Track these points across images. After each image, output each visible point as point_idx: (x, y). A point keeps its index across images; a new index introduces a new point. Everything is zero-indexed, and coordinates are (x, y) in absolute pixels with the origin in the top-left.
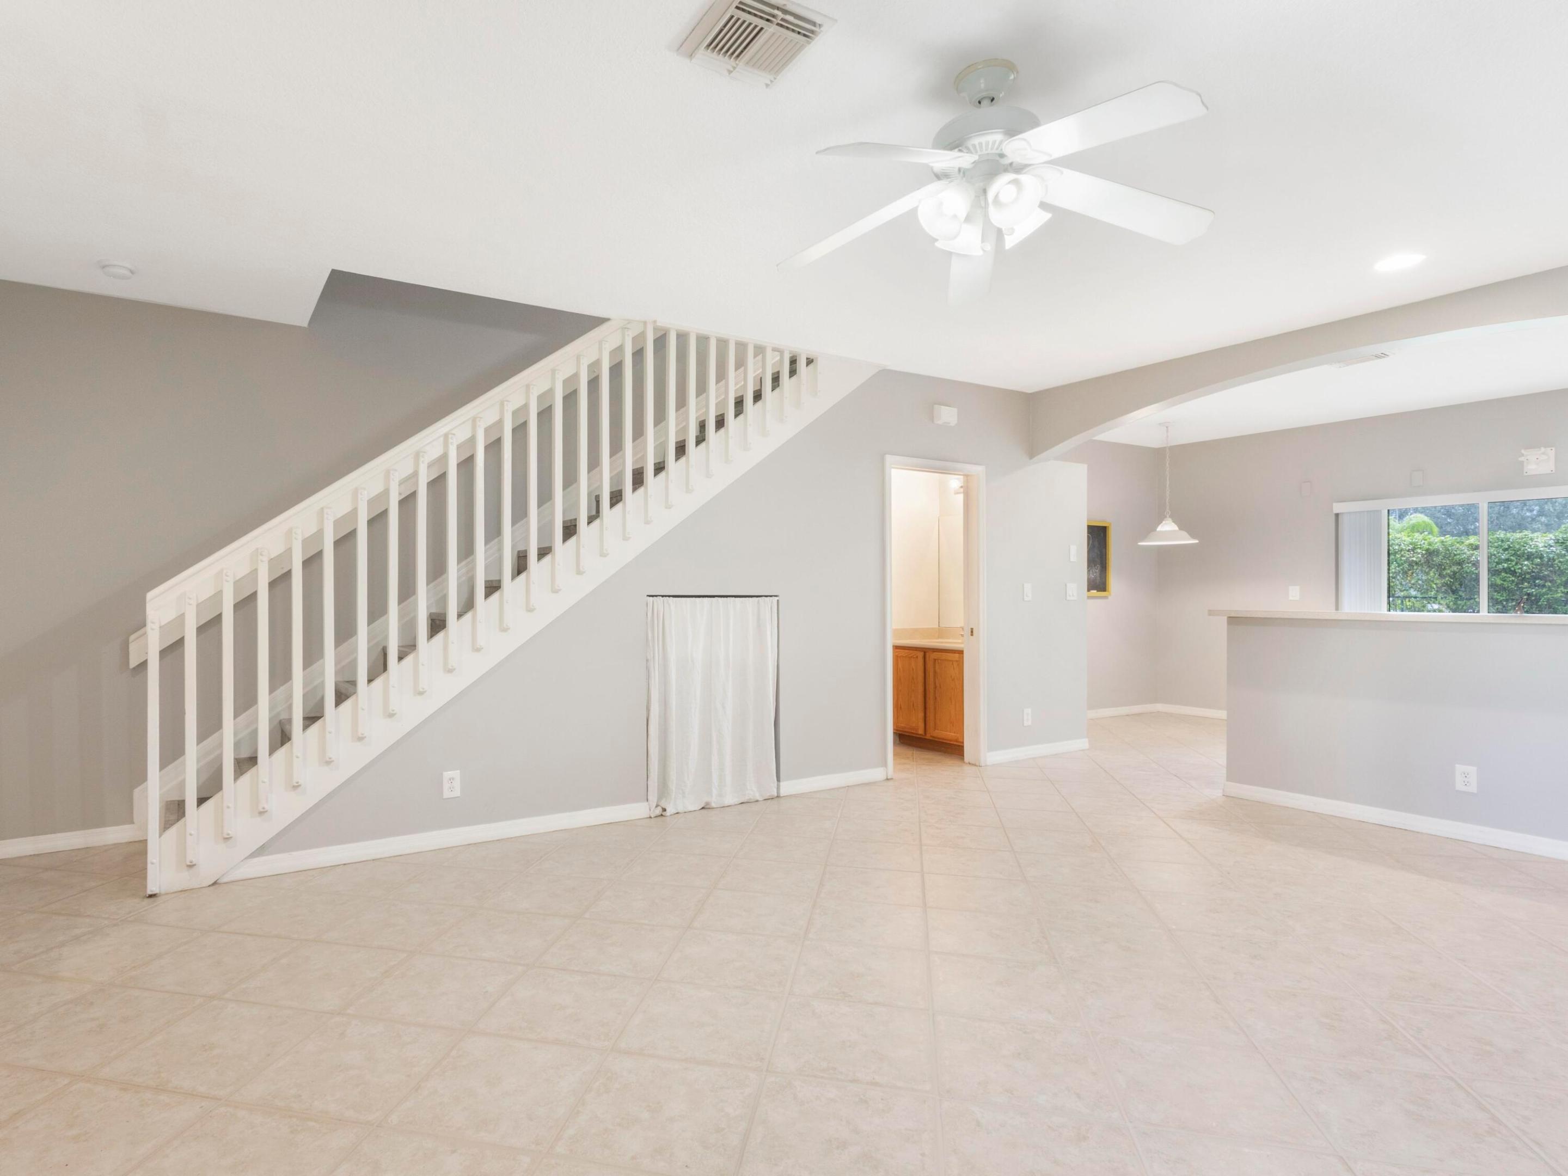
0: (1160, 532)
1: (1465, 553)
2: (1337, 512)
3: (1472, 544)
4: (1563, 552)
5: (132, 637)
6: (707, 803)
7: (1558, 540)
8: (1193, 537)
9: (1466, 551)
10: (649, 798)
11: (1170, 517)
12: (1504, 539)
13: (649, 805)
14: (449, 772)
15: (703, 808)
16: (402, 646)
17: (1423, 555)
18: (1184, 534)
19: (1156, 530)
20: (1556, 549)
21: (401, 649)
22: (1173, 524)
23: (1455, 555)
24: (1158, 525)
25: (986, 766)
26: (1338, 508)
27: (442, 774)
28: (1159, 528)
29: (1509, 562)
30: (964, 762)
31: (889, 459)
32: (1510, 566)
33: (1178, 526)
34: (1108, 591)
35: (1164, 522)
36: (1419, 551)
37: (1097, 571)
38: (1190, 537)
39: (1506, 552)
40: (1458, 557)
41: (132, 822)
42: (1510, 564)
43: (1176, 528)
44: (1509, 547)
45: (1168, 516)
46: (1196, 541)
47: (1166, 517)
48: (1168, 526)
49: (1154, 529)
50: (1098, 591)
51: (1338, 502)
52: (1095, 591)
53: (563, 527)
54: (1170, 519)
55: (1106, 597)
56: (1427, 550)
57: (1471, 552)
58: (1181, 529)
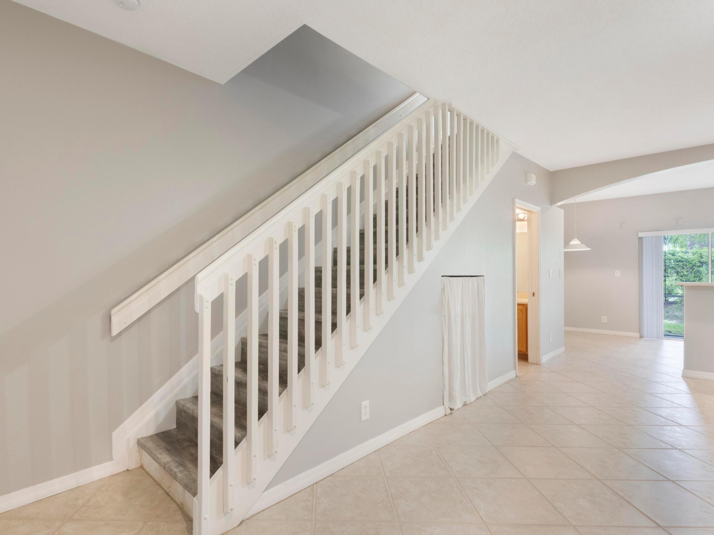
0: (571, 244)
5: (114, 311)
6: (465, 402)
8: (588, 247)
10: (445, 403)
11: (576, 237)
13: (444, 407)
14: (364, 402)
15: (464, 405)
16: (282, 310)
18: (584, 245)
19: (569, 244)
21: (281, 312)
22: (578, 241)
24: (571, 241)
25: (542, 363)
26: (641, 235)
27: (361, 404)
28: (571, 243)
30: (529, 363)
31: (516, 200)
33: (580, 242)
35: (574, 240)
38: (586, 247)
41: (112, 459)
43: (580, 243)
46: (590, 249)
47: (575, 238)
48: (575, 242)
51: (640, 232)
53: (360, 233)
54: (577, 239)
58: (582, 243)
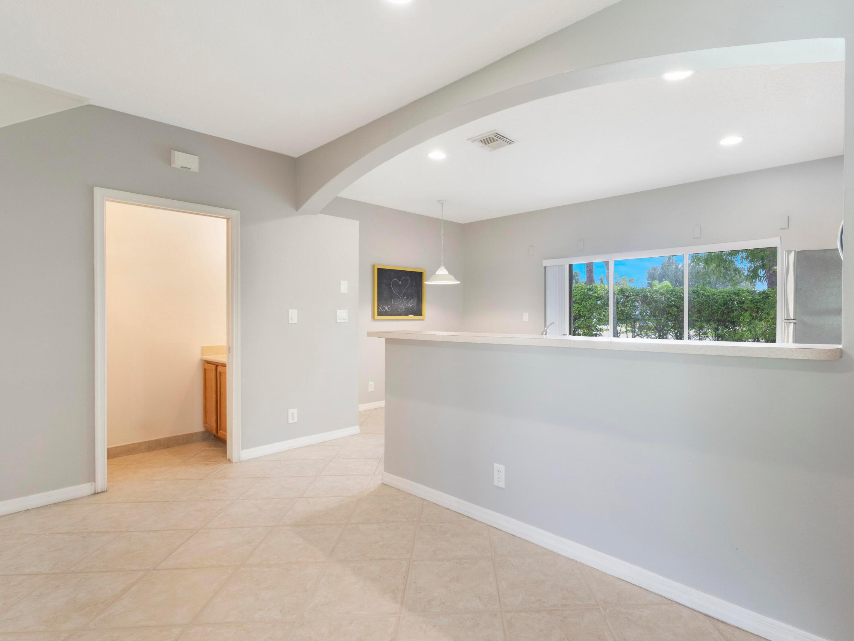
0: (438, 275)
1: (658, 297)
2: (545, 266)
3: (661, 293)
4: (696, 297)
7: (694, 291)
9: (658, 296)
12: (674, 290)
17: (642, 298)
18: (452, 277)
19: (435, 274)
20: (693, 296)
22: (445, 270)
23: (654, 298)
25: (241, 461)
26: (546, 263)
28: (437, 273)
29: (675, 302)
31: (98, 192)
32: (675, 303)
34: (423, 316)
35: (440, 269)
36: (640, 295)
37: (415, 302)
38: (454, 279)
39: (674, 297)
40: (655, 299)
42: (676, 302)
43: (447, 273)
44: (676, 294)
45: (442, 265)
46: (458, 282)
48: (442, 271)
49: (434, 273)
50: (414, 316)
51: (544, 260)
52: (413, 316)
54: (444, 267)
55: (423, 320)
56: (644, 295)
57: (661, 296)
58: (450, 273)
